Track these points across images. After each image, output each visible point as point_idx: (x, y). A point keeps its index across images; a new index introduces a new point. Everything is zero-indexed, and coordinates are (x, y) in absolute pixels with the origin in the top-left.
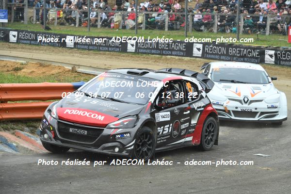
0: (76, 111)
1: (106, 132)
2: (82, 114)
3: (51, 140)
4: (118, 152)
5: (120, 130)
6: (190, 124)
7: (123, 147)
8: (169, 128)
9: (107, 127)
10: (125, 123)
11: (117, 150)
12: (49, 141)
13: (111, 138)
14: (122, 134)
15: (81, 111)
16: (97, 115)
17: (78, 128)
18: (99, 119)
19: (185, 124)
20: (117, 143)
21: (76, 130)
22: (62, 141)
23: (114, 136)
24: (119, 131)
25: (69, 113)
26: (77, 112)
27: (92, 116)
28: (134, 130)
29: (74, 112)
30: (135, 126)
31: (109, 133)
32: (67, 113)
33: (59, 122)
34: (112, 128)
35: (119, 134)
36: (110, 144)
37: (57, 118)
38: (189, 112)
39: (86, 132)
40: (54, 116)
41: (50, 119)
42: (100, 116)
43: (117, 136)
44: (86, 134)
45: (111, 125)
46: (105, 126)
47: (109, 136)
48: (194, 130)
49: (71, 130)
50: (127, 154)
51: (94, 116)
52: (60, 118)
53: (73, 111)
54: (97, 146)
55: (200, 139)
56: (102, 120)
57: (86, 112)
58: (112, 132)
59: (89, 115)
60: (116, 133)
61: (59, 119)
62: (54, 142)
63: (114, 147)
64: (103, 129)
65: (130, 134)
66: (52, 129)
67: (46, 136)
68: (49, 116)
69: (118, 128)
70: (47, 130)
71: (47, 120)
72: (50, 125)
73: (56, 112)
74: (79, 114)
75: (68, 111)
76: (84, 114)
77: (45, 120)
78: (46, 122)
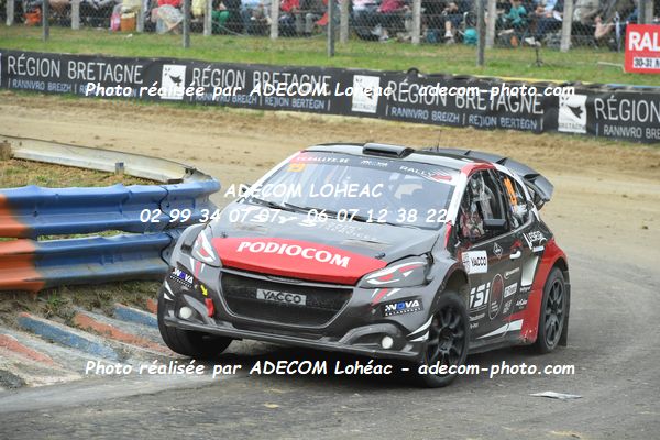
0: (270, 244)
1: (359, 297)
2: (288, 252)
3: (205, 323)
4: (394, 347)
5: (395, 290)
6: (519, 286)
7: (403, 335)
8: (484, 291)
9: (360, 284)
10: (406, 274)
11: (387, 343)
12: (198, 326)
13: (374, 311)
14: (400, 301)
15: (284, 246)
16: (329, 256)
17: (281, 287)
18: (338, 263)
19: (512, 286)
20: (389, 325)
21: (276, 293)
22: (237, 324)
23: (382, 306)
24: (393, 293)
25: (252, 249)
26: (272, 247)
27: (317, 256)
28: (429, 293)
29: (266, 248)
30: (427, 283)
31: (368, 301)
32: (246, 250)
33: (224, 276)
34: (374, 287)
35: (393, 302)
36: (370, 329)
37: (219, 264)
38: (519, 254)
39: (303, 297)
40: (208, 260)
41: (198, 267)
42: (337, 257)
43: (389, 307)
44: (303, 303)
45: (372, 279)
46: (355, 281)
47: (368, 307)
48: (525, 302)
49: (260, 294)
50: (416, 354)
51: (323, 256)
52: (226, 264)
53: (263, 245)
54: (336, 333)
55: (536, 328)
56: (345, 265)
57: (299, 248)
58: (373, 297)
59: (309, 253)
60: (385, 299)
61: (224, 267)
62: (211, 325)
63: (380, 336)
64: (352, 290)
65: (420, 301)
66: (205, 292)
67: (185, 313)
68: (192, 260)
69: (390, 288)
70: (187, 298)
71: (185, 271)
72: (200, 283)
73: (214, 250)
74: (281, 252)
75: (248, 244)
76: (293, 250)
77: (178, 272)
78: (183, 276)
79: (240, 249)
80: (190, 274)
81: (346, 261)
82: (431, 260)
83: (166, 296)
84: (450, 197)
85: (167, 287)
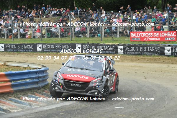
1: (91, 85)
4: (97, 94)
6: (113, 81)
7: (99, 92)
10: (99, 80)
11: (96, 93)
12: (60, 91)
14: (98, 86)
15: (76, 75)
16: (85, 77)
17: (76, 83)
18: (87, 78)
20: (96, 90)
22: (67, 90)
23: (95, 87)
25: (69, 76)
26: (73, 76)
27: (82, 77)
28: (103, 84)
30: (103, 82)
32: (68, 76)
33: (64, 81)
34: (94, 83)
36: (93, 91)
37: (63, 79)
38: (113, 75)
39: (80, 85)
40: (61, 78)
41: (59, 80)
42: (86, 77)
43: (97, 87)
44: (80, 86)
45: (93, 81)
46: (90, 82)
47: (93, 87)
48: (113, 84)
49: (72, 85)
51: (83, 77)
52: (65, 79)
53: (72, 75)
54: (87, 92)
55: (115, 89)
56: (88, 79)
57: (79, 76)
58: (94, 85)
59: (81, 77)
60: (96, 85)
62: (62, 91)
63: (95, 92)
64: (89, 84)
66: (61, 84)
67: (56, 88)
68: (57, 78)
69: (96, 83)
70: (57, 85)
71: (56, 80)
72: (60, 83)
73: (62, 76)
74: (75, 77)
75: (69, 75)
76: (78, 76)
77: (54, 81)
78: (56, 81)
79: (67, 76)
80: (57, 81)
81: (88, 78)
82: (103, 77)
83: (52, 85)
84: (103, 65)
85: (52, 83)
